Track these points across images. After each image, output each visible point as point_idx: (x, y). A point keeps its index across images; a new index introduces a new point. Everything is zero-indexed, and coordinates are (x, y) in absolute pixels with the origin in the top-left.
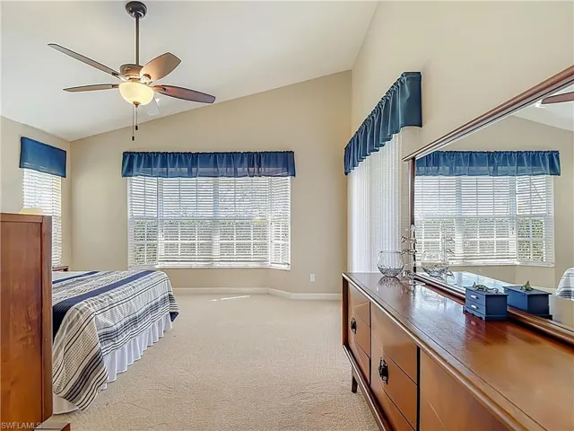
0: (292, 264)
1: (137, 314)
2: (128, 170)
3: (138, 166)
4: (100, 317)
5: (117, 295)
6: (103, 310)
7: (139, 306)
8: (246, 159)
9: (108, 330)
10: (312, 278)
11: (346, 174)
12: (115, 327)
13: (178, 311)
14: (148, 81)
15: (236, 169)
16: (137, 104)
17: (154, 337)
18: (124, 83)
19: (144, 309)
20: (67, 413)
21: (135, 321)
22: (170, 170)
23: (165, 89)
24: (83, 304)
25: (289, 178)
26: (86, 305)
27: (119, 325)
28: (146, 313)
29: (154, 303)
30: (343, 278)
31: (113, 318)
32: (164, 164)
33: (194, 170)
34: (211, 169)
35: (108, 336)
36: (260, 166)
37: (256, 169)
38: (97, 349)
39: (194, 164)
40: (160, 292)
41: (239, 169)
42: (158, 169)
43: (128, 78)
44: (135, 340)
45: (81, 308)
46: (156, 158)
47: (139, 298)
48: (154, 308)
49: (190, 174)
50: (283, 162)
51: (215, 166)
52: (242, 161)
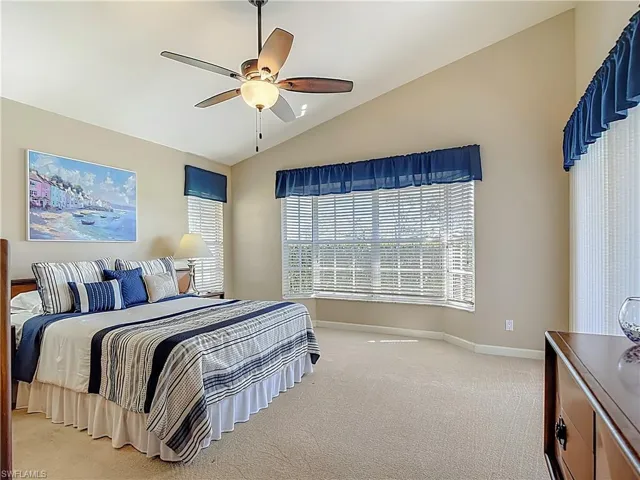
0: (477, 303)
1: (262, 355)
2: (281, 192)
3: (291, 186)
4: (211, 358)
5: (236, 332)
6: (216, 349)
7: (265, 345)
8: (410, 164)
9: (220, 372)
10: (510, 325)
11: (567, 168)
12: (229, 370)
13: (319, 353)
14: (269, 76)
15: (397, 179)
16: (260, 108)
17: (289, 383)
18: (245, 84)
19: (272, 348)
20: (173, 462)
21: (258, 363)
22: (322, 186)
23: (291, 84)
24: (193, 341)
25: (472, 183)
26: (194, 343)
27: (235, 367)
28: (274, 354)
29: (286, 341)
30: (547, 341)
31: (228, 358)
32: (316, 181)
33: (348, 184)
34: (367, 182)
35: (220, 380)
36: (429, 171)
37: (424, 175)
38: (199, 395)
39: (348, 177)
40: (296, 330)
41: (402, 178)
42: (311, 187)
43: (249, 78)
44: (261, 384)
45: (187, 347)
46: (307, 175)
47: (266, 335)
48: (286, 348)
49: (344, 190)
50: (463, 162)
51: (372, 176)
52: (406, 166)
